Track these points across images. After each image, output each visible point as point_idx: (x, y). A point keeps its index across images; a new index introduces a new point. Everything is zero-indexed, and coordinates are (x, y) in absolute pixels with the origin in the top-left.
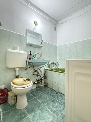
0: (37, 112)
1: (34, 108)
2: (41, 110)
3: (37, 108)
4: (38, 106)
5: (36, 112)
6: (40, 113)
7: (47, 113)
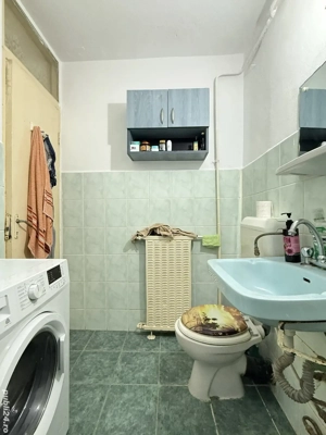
0: (152, 404)
1: (170, 404)
2: (150, 417)
3: (163, 412)
4: (167, 418)
5: (155, 401)
6: (142, 409)
7: (126, 423)
